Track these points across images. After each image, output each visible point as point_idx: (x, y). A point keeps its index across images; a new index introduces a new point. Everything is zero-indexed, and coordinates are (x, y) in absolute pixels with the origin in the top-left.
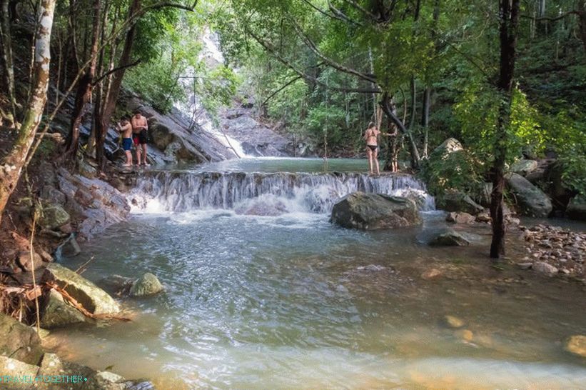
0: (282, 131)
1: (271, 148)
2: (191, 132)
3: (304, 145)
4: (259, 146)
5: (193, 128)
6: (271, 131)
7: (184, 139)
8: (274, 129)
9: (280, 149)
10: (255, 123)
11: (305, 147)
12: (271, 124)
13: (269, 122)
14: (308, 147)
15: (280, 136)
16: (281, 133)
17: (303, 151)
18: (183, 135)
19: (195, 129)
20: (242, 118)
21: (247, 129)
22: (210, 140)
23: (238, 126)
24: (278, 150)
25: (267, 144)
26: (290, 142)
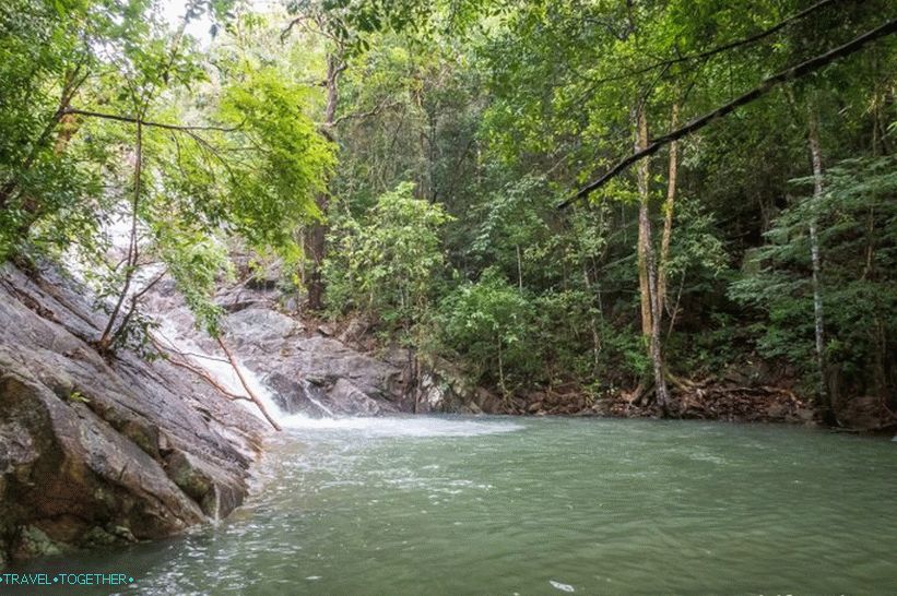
0: (366, 345)
1: (345, 387)
2: (109, 355)
3: (436, 379)
4: (315, 384)
5: (122, 334)
6: (337, 344)
7: (62, 392)
8: (343, 337)
9: (372, 390)
10: (289, 322)
11: (443, 387)
12: (334, 326)
13: (325, 321)
14: (451, 386)
15: (364, 356)
16: (362, 349)
17: (436, 396)
18: (63, 369)
19: (130, 340)
20: (252, 311)
21: (273, 337)
22: (183, 376)
23: (248, 331)
24: (371, 395)
25: (333, 379)
26: (394, 371)
